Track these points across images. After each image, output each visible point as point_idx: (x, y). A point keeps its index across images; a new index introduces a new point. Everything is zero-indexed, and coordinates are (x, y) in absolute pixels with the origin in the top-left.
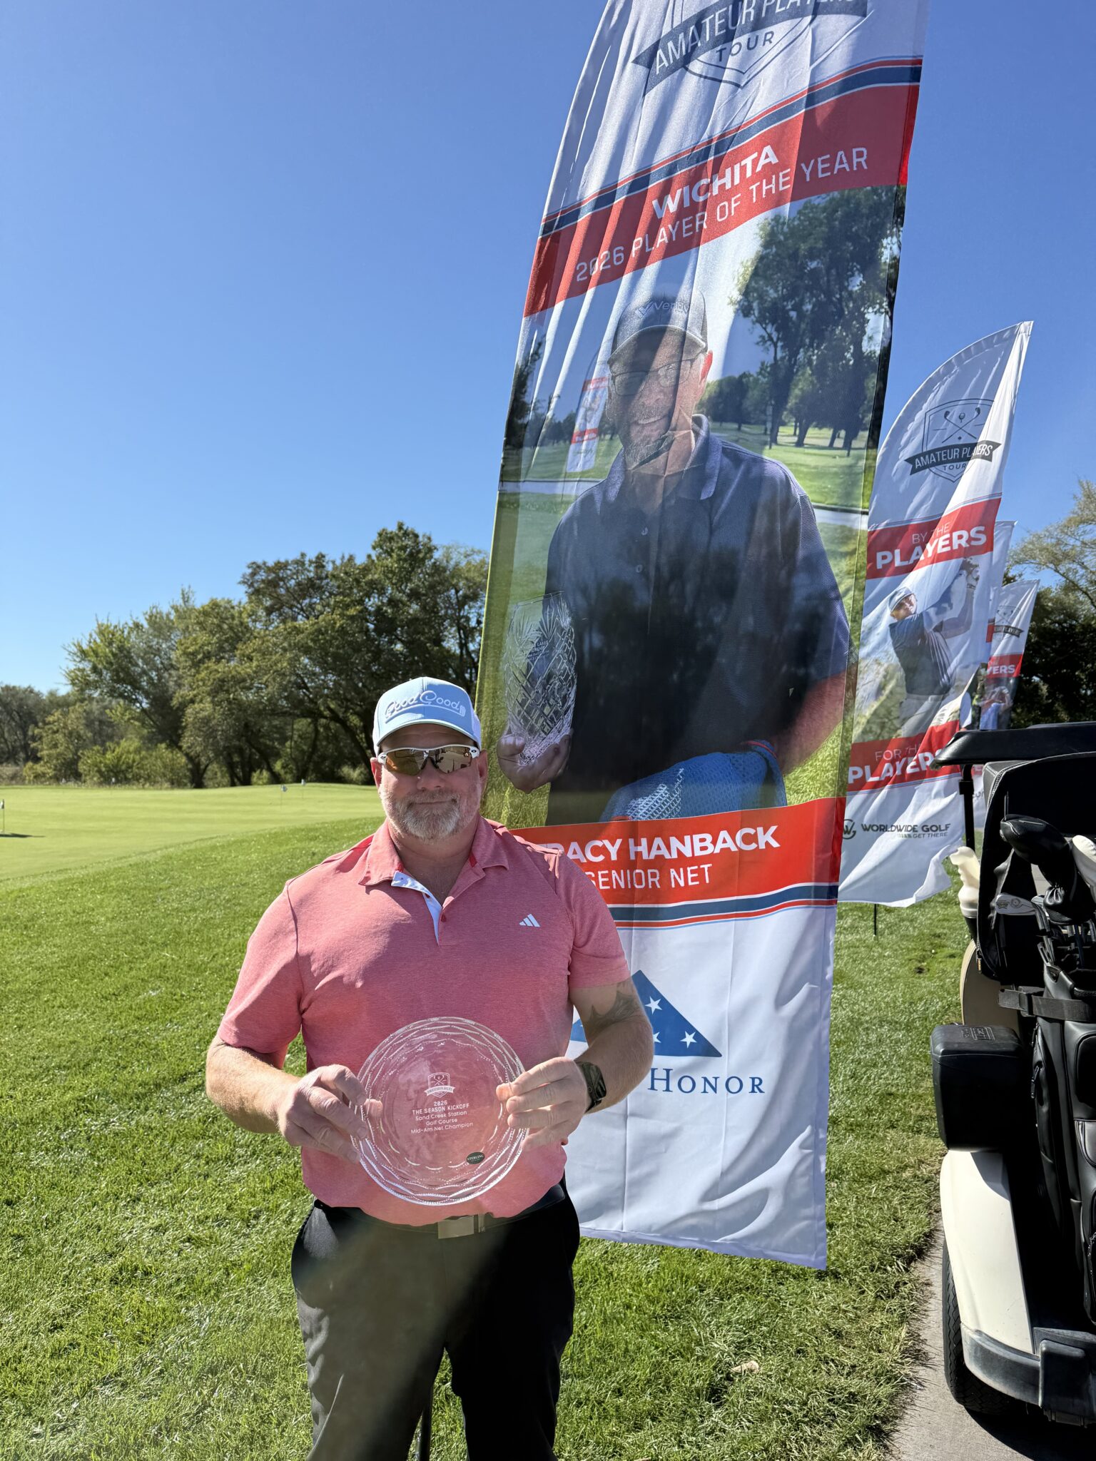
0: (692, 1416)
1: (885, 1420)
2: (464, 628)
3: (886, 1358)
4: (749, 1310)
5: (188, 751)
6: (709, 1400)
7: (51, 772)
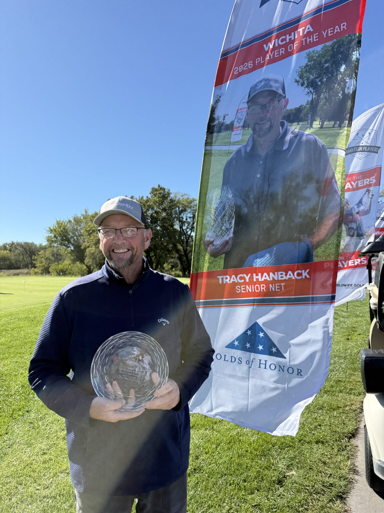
0: (272, 490)
1: (344, 493)
2: (182, 221)
3: (343, 472)
4: (292, 454)
5: (87, 264)
6: (278, 484)
7: (40, 272)
